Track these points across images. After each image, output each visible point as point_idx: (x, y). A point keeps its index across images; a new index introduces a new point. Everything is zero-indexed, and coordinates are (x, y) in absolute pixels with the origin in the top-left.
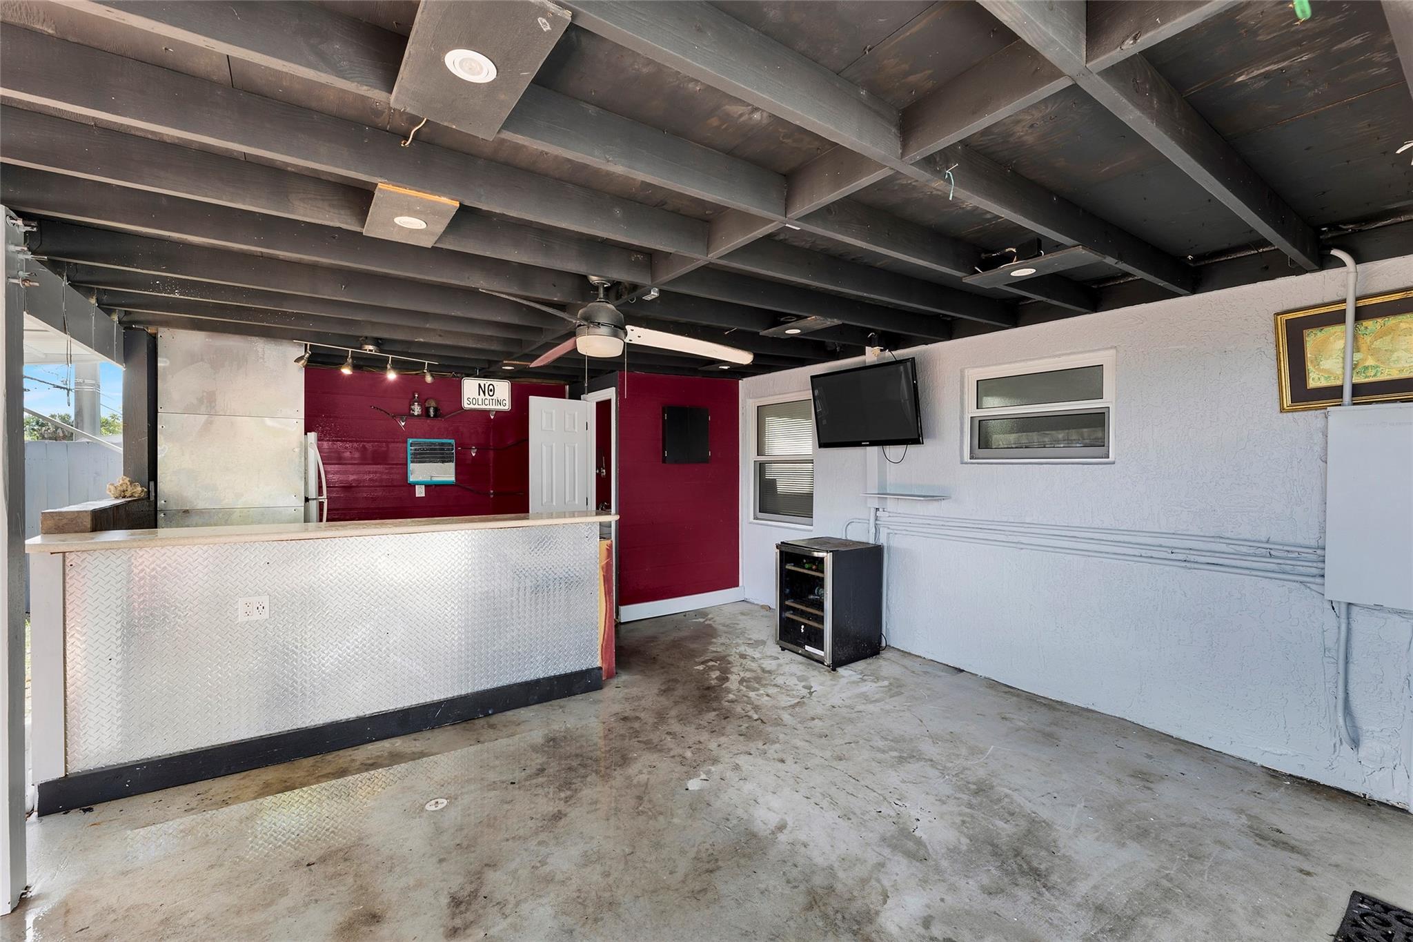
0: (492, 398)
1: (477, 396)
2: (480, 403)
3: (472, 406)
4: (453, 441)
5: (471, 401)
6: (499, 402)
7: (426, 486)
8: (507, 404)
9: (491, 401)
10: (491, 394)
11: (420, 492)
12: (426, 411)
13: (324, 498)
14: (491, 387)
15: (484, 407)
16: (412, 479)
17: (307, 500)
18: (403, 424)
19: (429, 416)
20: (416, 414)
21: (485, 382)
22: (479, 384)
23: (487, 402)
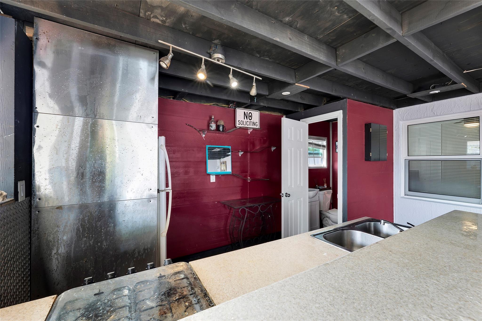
0: (251, 121)
1: (243, 120)
2: (245, 124)
3: (240, 126)
4: (230, 147)
5: (240, 122)
6: (254, 124)
7: (216, 175)
8: (258, 125)
9: (250, 122)
10: (250, 118)
11: (213, 179)
12: (218, 127)
13: (170, 189)
14: (250, 114)
15: (246, 126)
16: (209, 171)
17: (159, 191)
18: (204, 136)
19: (220, 131)
20: (212, 129)
21: (247, 111)
22: (244, 112)
23: (248, 123)
